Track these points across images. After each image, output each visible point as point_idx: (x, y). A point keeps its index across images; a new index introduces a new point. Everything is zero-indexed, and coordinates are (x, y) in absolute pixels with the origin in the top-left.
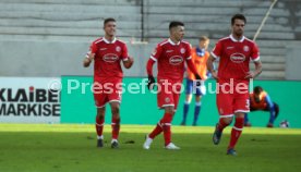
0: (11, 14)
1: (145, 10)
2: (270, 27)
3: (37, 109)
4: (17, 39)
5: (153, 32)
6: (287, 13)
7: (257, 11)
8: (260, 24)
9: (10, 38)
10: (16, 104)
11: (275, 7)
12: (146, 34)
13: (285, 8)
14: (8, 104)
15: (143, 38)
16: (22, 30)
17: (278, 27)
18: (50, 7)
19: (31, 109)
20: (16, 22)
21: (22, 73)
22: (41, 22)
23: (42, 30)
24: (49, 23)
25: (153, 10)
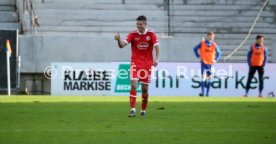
0: (75, 17)
1: (171, 13)
2: (261, 24)
3: (94, 85)
4: (80, 35)
5: (176, 29)
6: (272, 14)
7: (251, 13)
8: (253, 22)
9: (75, 35)
10: (79, 82)
11: (264, 10)
12: (171, 30)
13: (271, 11)
14: (73, 82)
15: (169, 33)
16: (83, 29)
17: (266, 25)
18: (103, 12)
19: (90, 86)
20: (78, 23)
21: (84, 60)
22: (97, 23)
23: (97, 29)
24: (102, 23)
25: (177, 13)
